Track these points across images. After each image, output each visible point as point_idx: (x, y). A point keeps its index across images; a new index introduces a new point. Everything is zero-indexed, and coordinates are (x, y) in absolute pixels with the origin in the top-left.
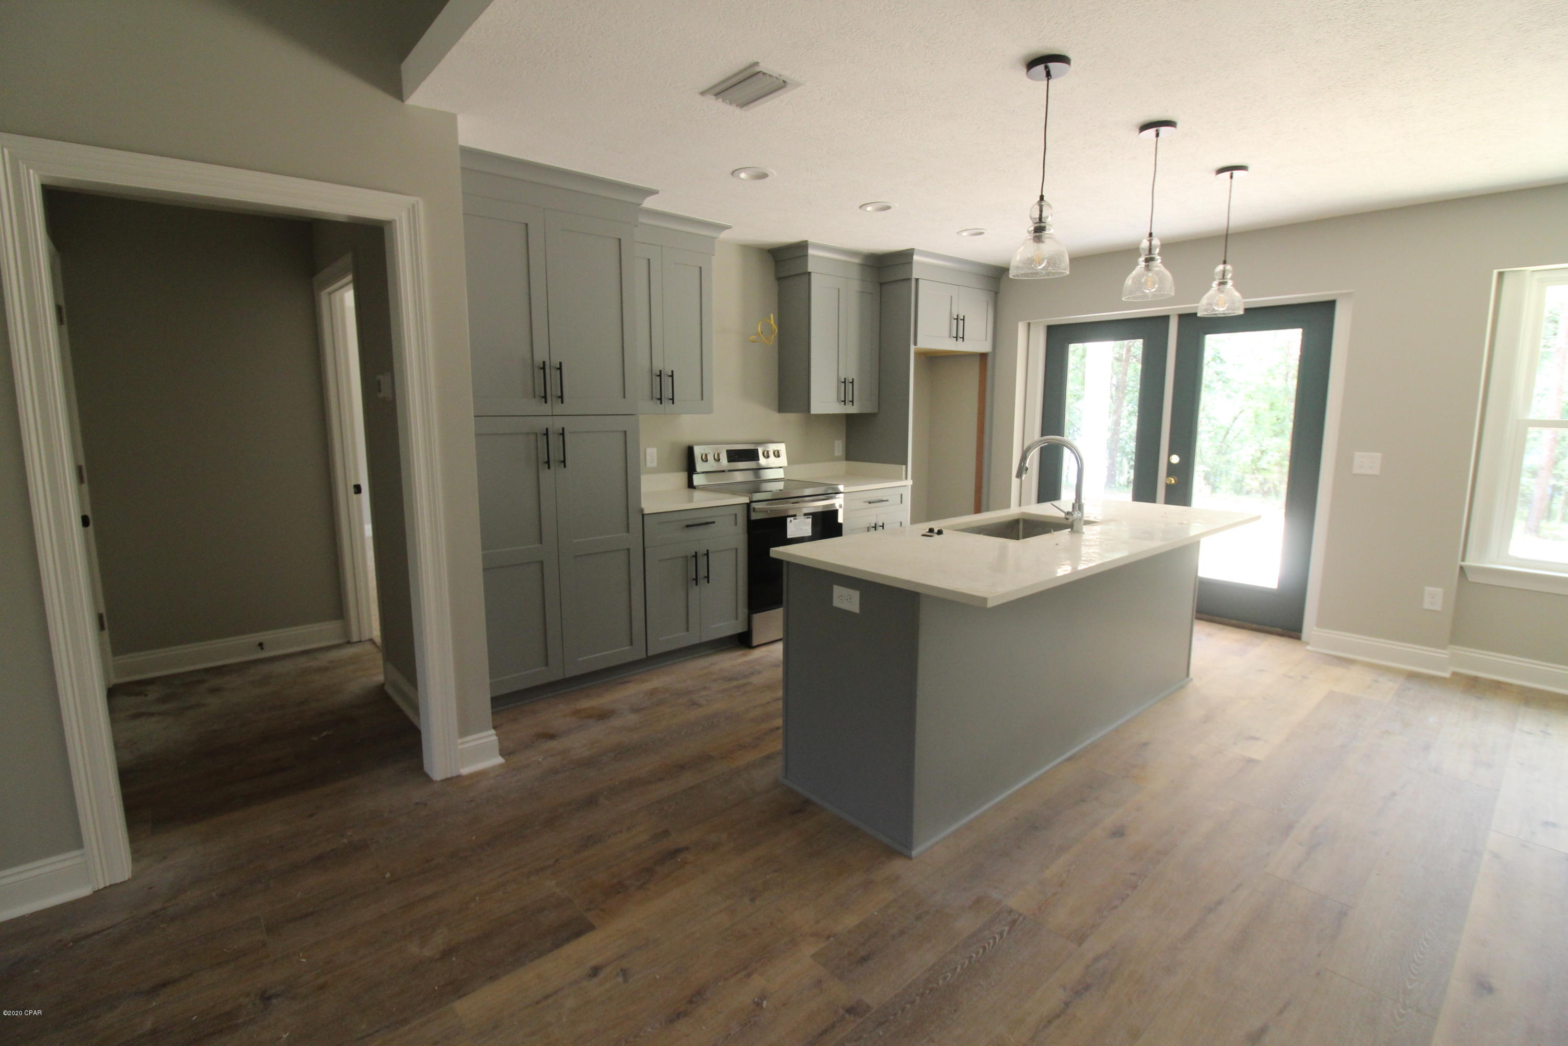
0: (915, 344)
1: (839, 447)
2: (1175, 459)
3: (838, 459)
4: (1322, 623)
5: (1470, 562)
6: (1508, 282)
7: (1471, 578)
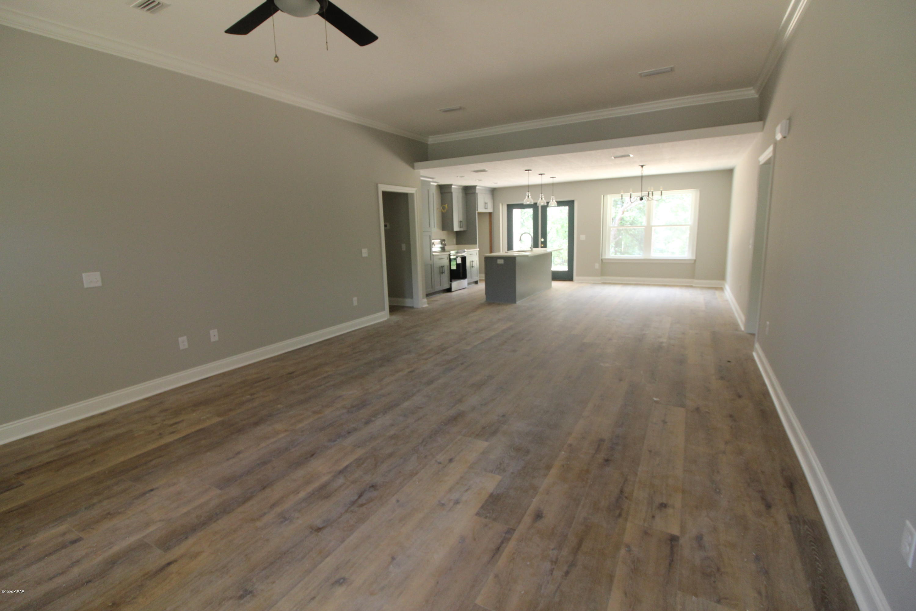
0: (477, 210)
1: (455, 240)
2: (543, 240)
3: (454, 244)
4: (577, 275)
5: (603, 257)
6: (605, 197)
7: (604, 261)
